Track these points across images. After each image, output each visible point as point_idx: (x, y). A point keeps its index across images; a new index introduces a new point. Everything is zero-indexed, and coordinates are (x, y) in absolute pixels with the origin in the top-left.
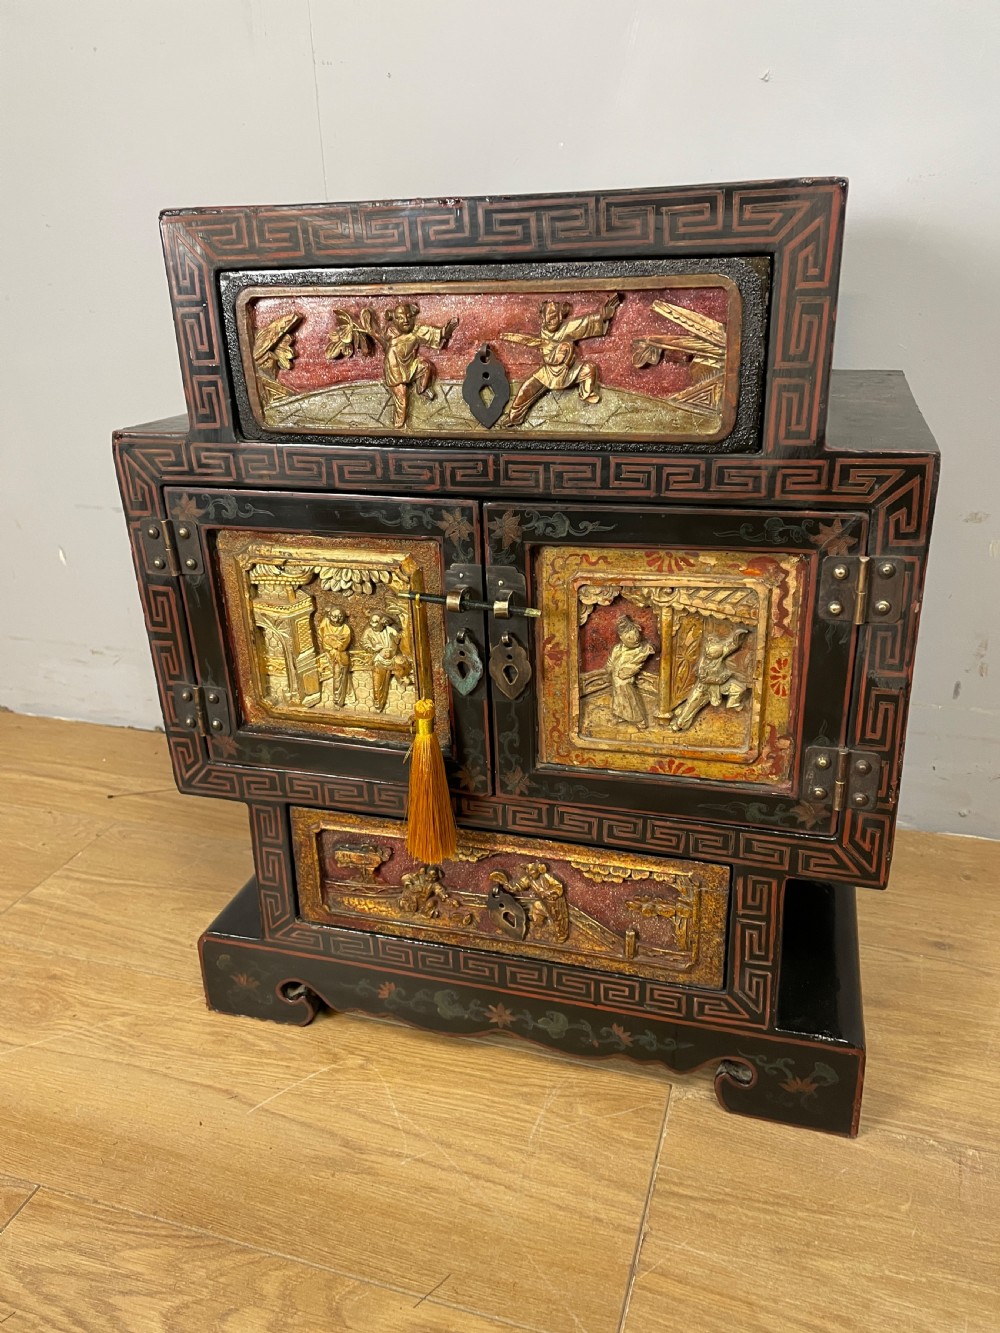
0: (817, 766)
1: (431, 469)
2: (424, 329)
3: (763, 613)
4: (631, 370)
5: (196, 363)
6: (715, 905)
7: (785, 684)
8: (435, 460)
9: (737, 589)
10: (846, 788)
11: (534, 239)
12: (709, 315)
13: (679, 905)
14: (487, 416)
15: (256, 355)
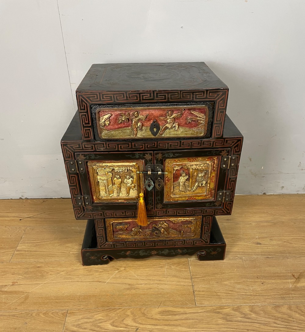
0: (220, 195)
1: (142, 145)
2: (141, 116)
3: (210, 168)
4: (186, 124)
5: (85, 125)
6: (199, 223)
7: (214, 180)
8: (143, 143)
9: (205, 164)
10: (225, 198)
11: (167, 99)
12: (202, 113)
13: (192, 225)
14: (155, 134)
15: (100, 123)
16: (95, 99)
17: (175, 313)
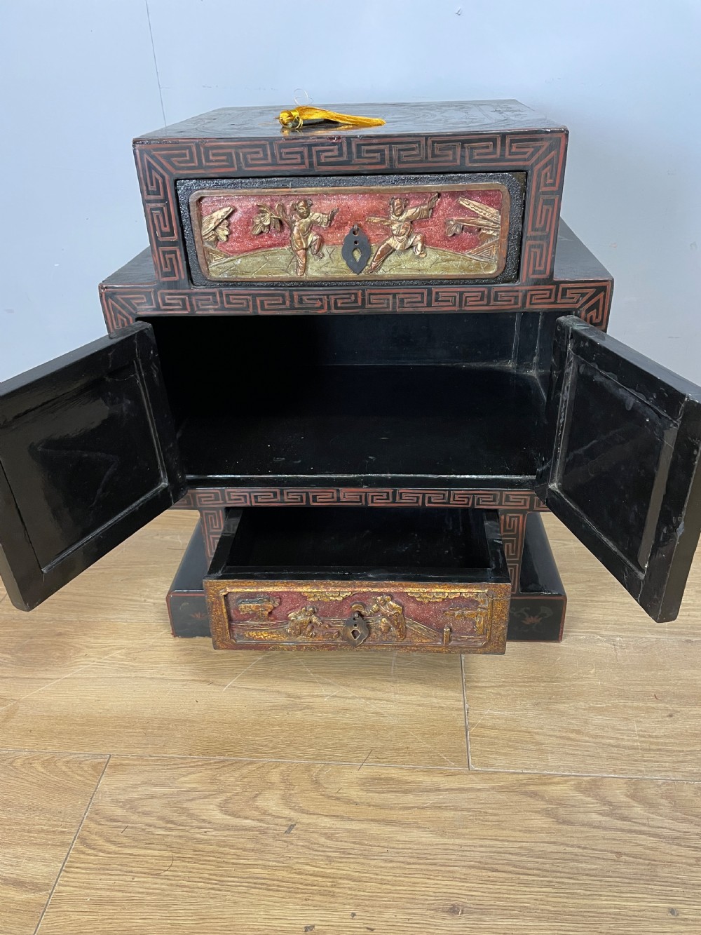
1: (321, 300)
2: (317, 214)
4: (445, 238)
5: (161, 239)
8: (324, 295)
11: (387, 162)
12: (491, 205)
14: (357, 267)
15: (204, 233)
16: (186, 162)
17: (406, 787)
